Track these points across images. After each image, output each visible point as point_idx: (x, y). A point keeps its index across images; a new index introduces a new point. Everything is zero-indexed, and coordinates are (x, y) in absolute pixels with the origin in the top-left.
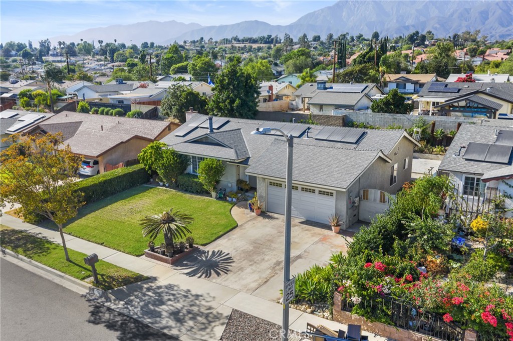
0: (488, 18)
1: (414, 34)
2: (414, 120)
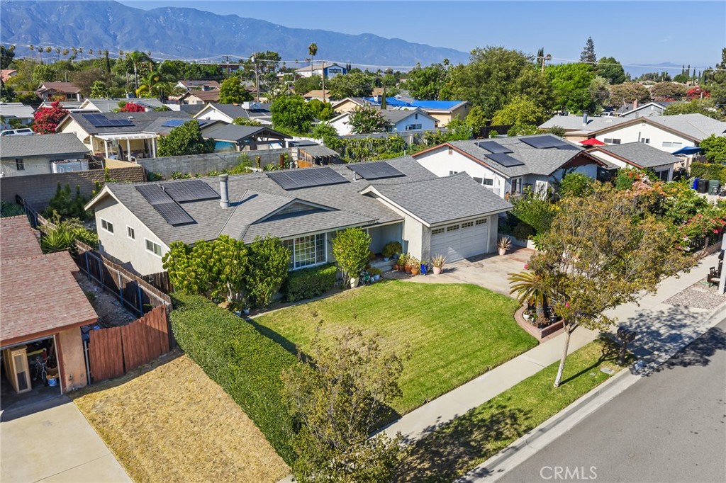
2: (228, 159)
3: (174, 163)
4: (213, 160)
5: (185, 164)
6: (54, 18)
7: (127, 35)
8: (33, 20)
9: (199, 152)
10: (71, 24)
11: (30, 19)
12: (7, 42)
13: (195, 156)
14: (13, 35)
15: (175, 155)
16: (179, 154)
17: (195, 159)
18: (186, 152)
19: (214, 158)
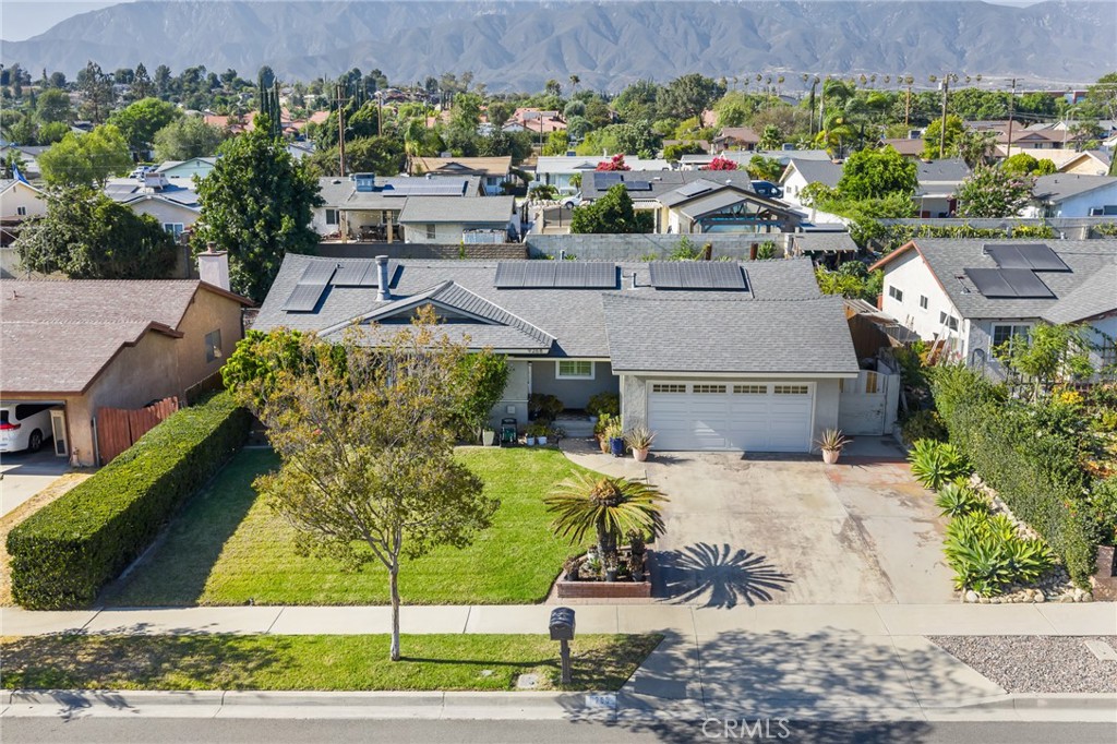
0: (463, 51)
1: (351, 75)
2: (665, 244)
3: (579, 243)
4: (639, 243)
5: (596, 247)
6: (876, 33)
7: (983, 50)
8: (847, 37)
9: (621, 230)
10: (899, 40)
11: (843, 37)
12: (807, 70)
13: (612, 237)
14: (818, 60)
15: (585, 232)
16: (588, 232)
17: (611, 240)
18: (599, 229)
19: (642, 240)
